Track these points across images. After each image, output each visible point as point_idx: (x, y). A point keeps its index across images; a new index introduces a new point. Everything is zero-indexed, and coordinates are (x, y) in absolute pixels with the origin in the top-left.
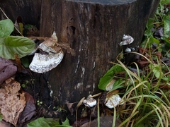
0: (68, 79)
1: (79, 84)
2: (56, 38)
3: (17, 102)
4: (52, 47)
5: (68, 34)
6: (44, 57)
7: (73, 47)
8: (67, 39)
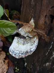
0: (39, 58)
1: (47, 64)
2: (33, 24)
3: (3, 65)
4: (29, 32)
5: (45, 22)
6: (22, 40)
7: (48, 34)
8: (43, 27)
